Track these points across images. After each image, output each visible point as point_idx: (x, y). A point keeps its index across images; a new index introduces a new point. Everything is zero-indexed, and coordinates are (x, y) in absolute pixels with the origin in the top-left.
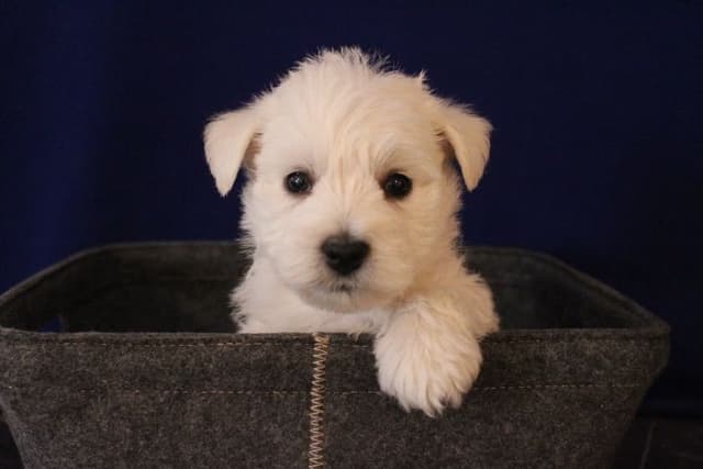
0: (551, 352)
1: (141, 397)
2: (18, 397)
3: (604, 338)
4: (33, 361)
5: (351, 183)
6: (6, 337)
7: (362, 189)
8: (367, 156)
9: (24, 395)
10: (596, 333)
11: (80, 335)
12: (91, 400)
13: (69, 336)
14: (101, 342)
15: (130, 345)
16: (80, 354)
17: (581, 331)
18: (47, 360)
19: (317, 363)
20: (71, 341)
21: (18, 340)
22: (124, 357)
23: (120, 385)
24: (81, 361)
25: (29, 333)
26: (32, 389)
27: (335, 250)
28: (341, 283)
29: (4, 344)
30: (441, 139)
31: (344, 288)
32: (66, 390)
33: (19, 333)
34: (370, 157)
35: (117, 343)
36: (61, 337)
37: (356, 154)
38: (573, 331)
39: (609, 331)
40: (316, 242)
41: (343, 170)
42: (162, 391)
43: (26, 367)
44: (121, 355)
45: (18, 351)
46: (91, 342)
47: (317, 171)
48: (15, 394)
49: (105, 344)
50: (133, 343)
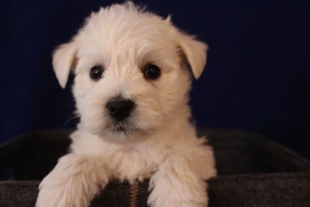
0: (260, 186)
3: (289, 178)
5: (124, 69)
7: (130, 73)
8: (133, 55)
10: (285, 175)
14: (14, 186)
15: (30, 188)
16: (3, 192)
17: (277, 174)
19: (133, 196)
24: (3, 197)
27: (113, 106)
28: (118, 126)
30: (178, 50)
31: (121, 129)
34: (136, 55)
35: (23, 187)
37: (127, 54)
38: (272, 174)
39: (292, 174)
40: (104, 102)
41: (120, 63)
44: (25, 193)
46: (9, 186)
47: (106, 64)
49: (16, 187)
50: (32, 187)
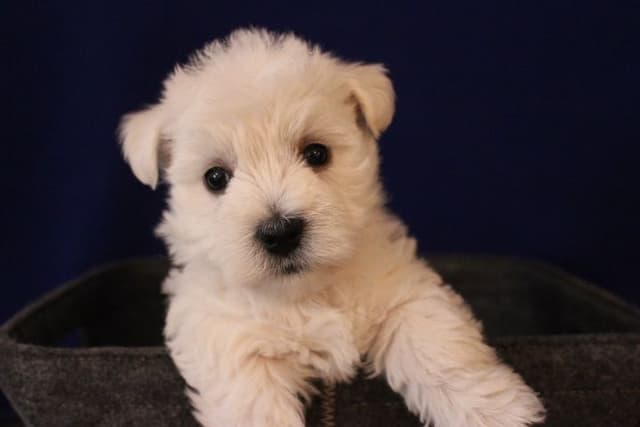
0: (557, 357)
1: (153, 412)
2: (35, 412)
3: (610, 342)
4: (49, 375)
6: (23, 353)
9: (40, 410)
11: (95, 350)
12: (106, 415)
13: (84, 351)
14: (115, 356)
15: (143, 359)
16: (94, 368)
17: (587, 337)
18: (62, 376)
20: (86, 356)
21: (34, 355)
22: (138, 371)
23: (133, 399)
24: (95, 375)
25: (44, 348)
26: (48, 404)
29: (21, 360)
32: (81, 405)
33: (35, 349)
35: (131, 358)
36: (77, 351)
38: (580, 337)
39: (614, 336)
42: (175, 405)
43: (42, 382)
44: (134, 369)
45: (33, 367)
46: (105, 356)
48: (32, 409)
49: (118, 359)
50: (147, 358)
